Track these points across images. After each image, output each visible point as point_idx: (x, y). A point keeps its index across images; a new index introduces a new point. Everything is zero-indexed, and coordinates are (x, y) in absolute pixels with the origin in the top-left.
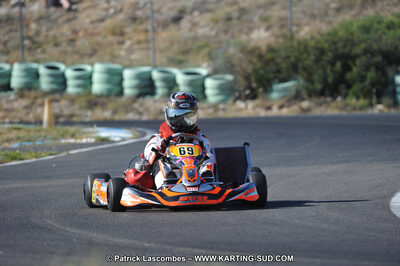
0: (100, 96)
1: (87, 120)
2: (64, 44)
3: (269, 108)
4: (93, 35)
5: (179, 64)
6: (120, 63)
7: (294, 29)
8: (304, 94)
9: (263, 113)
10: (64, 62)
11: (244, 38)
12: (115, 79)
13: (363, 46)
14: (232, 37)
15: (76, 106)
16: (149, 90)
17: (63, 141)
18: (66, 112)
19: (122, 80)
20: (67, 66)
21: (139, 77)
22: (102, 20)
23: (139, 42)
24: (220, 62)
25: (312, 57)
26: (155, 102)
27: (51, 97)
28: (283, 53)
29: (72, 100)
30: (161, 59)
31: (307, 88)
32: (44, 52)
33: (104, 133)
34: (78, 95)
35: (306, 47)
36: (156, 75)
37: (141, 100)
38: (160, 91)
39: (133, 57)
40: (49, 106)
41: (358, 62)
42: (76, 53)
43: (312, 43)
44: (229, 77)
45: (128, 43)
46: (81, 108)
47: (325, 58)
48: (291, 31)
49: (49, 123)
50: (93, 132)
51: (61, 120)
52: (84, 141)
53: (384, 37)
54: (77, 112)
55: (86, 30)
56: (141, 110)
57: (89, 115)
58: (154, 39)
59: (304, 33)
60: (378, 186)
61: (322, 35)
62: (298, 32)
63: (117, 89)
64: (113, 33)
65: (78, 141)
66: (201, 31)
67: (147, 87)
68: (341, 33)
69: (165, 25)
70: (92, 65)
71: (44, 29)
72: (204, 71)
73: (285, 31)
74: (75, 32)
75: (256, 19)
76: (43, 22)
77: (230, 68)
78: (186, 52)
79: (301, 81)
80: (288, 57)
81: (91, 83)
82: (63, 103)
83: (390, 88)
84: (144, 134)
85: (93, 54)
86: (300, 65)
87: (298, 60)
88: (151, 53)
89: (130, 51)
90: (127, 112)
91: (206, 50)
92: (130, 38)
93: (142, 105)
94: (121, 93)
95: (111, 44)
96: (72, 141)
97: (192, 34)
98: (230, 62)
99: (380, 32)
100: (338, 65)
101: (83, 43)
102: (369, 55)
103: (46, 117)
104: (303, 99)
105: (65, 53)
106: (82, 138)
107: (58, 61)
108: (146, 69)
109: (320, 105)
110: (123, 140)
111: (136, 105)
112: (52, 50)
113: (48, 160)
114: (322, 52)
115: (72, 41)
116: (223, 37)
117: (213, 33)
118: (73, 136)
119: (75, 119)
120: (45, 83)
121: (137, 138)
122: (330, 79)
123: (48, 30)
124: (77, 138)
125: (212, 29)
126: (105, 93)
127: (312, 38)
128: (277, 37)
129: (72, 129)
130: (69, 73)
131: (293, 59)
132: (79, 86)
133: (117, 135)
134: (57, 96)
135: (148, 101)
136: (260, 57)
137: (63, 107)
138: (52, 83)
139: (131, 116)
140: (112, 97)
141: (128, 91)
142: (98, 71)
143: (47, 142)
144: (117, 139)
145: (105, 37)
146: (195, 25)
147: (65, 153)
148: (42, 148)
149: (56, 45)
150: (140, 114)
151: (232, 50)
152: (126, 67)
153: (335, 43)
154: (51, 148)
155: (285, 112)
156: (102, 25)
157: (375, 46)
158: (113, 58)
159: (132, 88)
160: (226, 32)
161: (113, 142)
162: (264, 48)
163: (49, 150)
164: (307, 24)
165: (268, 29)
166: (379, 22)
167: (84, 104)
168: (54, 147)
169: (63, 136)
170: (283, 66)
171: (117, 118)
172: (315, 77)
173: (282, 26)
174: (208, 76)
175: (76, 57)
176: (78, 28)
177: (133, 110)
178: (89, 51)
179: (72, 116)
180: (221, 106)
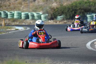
0: (16, 19)
1: (13, 25)
2: (7, 6)
3: (56, 22)
4: (14, 4)
5: (35, 11)
6: (21, 11)
7: (63, 3)
8: (65, 19)
9: (55, 23)
10: (7, 11)
11: (51, 5)
12: (20, 15)
13: (79, 7)
14: (48, 5)
15: (10, 21)
16: (28, 18)
17: (7, 30)
18: (8, 22)
19: (21, 15)
20: (8, 12)
21: (26, 14)
22: (16, 1)
23: (25, 6)
24: (45, 11)
25: (67, 10)
26: (29, 20)
27: (4, 19)
28: (60, 9)
29: (9, 20)
30: (31, 10)
31: (65, 17)
32: (2, 8)
33: (17, 28)
34: (11, 19)
35: (65, 7)
36: (29, 14)
37: (26, 20)
38: (30, 18)
39: (24, 10)
40: (4, 21)
41: (78, 11)
42: (10, 8)
43: (67, 7)
44: (47, 15)
45: (23, 6)
46: (11, 22)
47: (70, 10)
48: (62, 4)
49: (4, 25)
50: (15, 28)
51: (7, 25)
52: (12, 30)
53: (84, 5)
54: (11, 23)
55: (13, 3)
56: (26, 22)
57: (13, 24)
58: (29, 5)
59: (65, 4)
60: (83, 41)
61: (69, 5)
62: (63, 4)
63: (20, 17)
64: (19, 4)
65: (11, 30)
66: (40, 4)
67: (27, 17)
68: (74, 4)
69: (32, 2)
70: (14, 11)
71: (3, 3)
72: (41, 13)
73: (61, 4)
74: (10, 4)
75: (53, 1)
76: (2, 1)
77: (47, 12)
78: (37, 9)
79: (64, 16)
80: (61, 10)
81: (14, 16)
82: (7, 20)
83: (86, 18)
84: (27, 28)
85: (14, 9)
86: (64, 12)
87: (64, 11)
88: (28, 9)
89: (23, 8)
90: (22, 23)
91: (41, 8)
92: (23, 5)
93: (26, 21)
94: (21, 18)
95: (19, 7)
96: (9, 30)
97: (38, 4)
98: (47, 11)
99: (83, 4)
100: (73, 12)
101: (12, 6)
102: (81, 10)
103: (3, 24)
104: (65, 20)
105: (7, 8)
106: (12, 29)
107: (6, 10)
108: (27, 12)
109: (69, 22)
110: (22, 29)
111: (25, 21)
112: (4, 8)
113: (4, 34)
114: (69, 9)
115: (9, 6)
116: (45, 5)
117: (43, 4)
118: (10, 28)
119: (10, 24)
120: (3, 16)
121: (25, 29)
122: (71, 15)
123: (4, 3)
124: (11, 29)
125: (43, 3)
126: (17, 18)
127: (67, 5)
128: (58, 5)
129: (9, 27)
130: (9, 13)
131: (62, 11)
132: (11, 16)
133: (20, 28)
134: (6, 19)
135: (28, 20)
136: (54, 10)
137: (7, 22)
138: (5, 16)
139: (23, 24)
140: (19, 19)
141: (23, 18)
142: (16, 13)
143: (3, 30)
144: (20, 29)
145: (17, 5)
146: (39, 2)
147: (8, 33)
148: (2, 31)
149: (5, 6)
150: (25, 23)
151: (48, 8)
152: (22, 12)
153: (72, 7)
154: (4, 31)
155: (60, 23)
156: (17, 2)
157: (82, 8)
158: (19, 10)
159: (24, 17)
160: (46, 4)
161: (19, 30)
162: (55, 8)
163: (4, 32)
164: (66, 2)
165: (56, 3)
166: (83, 2)
167: (12, 21)
168: (5, 31)
169: (7, 28)
170: (60, 12)
171: (20, 24)
172: (68, 15)
173: (60, 3)
174: (42, 14)
175: (10, 9)
176: (11, 2)
177: (24, 22)
178: (13, 8)
179: (9, 24)
180: (45, 22)
